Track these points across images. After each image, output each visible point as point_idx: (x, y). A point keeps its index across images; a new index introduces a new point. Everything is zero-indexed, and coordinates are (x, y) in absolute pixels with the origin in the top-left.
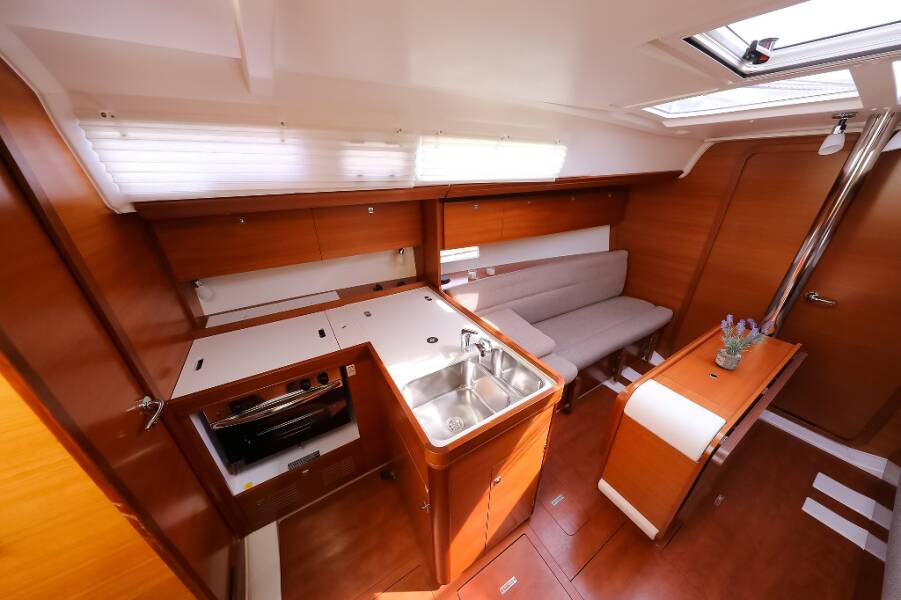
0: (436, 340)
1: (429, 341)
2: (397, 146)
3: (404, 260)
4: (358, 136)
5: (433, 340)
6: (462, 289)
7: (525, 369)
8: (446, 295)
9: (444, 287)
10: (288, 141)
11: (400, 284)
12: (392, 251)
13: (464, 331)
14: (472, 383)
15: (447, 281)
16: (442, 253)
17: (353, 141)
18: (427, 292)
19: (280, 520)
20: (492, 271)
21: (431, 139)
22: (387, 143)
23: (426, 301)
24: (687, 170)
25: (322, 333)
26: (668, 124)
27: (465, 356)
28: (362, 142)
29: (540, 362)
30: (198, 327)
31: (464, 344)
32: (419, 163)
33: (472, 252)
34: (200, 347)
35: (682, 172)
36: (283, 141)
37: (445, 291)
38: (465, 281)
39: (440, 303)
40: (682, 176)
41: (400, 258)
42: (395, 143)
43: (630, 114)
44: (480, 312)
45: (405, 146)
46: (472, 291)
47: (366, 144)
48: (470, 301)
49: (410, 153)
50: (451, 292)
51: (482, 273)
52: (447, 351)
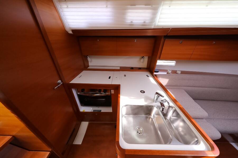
0: (144, 92)
1: (141, 91)
2: (150, 6)
3: (144, 61)
5: (143, 92)
6: (163, 76)
7: (183, 121)
9: (155, 73)
10: (108, 6)
11: (140, 69)
12: (140, 57)
13: (157, 93)
14: (154, 116)
15: (158, 72)
16: (158, 61)
17: (132, 5)
18: (148, 74)
19: (90, 122)
20: (179, 72)
22: (146, 5)
25: (110, 78)
27: (154, 104)
28: (135, 5)
29: (193, 120)
30: (86, 67)
31: (155, 99)
32: (159, 15)
33: (172, 63)
34: (84, 72)
36: (107, 6)
37: (155, 75)
38: (166, 73)
39: (151, 79)
41: (142, 60)
44: (167, 87)
45: (154, 6)
46: (166, 78)
47: (137, 6)
48: (165, 82)
49: (155, 10)
50: (158, 76)
51: (175, 72)
52: (147, 99)
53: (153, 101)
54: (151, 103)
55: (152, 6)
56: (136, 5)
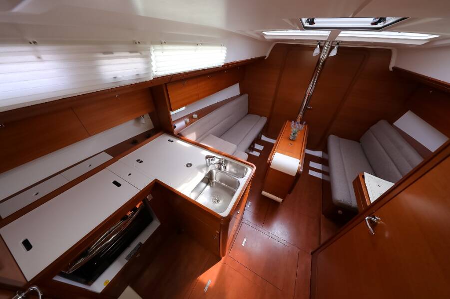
0: (191, 164)
1: (187, 166)
2: (138, 54)
4: (108, 48)
5: (189, 165)
8: (180, 136)
9: (175, 131)
11: (147, 136)
13: (207, 157)
16: (172, 113)
17: (105, 53)
18: (169, 137)
21: (158, 47)
22: (131, 52)
23: (169, 142)
24: (267, 56)
25: (117, 184)
26: (266, 38)
27: (211, 168)
28: (112, 53)
32: (154, 64)
35: (265, 57)
37: (177, 133)
39: (179, 142)
40: (266, 58)
41: (142, 121)
42: (136, 52)
43: (257, 33)
44: (198, 140)
45: (144, 53)
47: (116, 54)
49: (147, 57)
50: (181, 133)
51: (191, 118)
52: (200, 168)
53: (207, 166)
54: (207, 169)
55: (140, 53)
56: (114, 53)
